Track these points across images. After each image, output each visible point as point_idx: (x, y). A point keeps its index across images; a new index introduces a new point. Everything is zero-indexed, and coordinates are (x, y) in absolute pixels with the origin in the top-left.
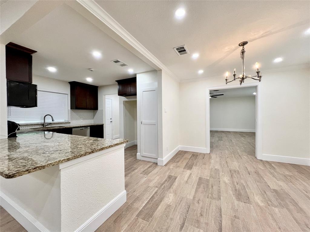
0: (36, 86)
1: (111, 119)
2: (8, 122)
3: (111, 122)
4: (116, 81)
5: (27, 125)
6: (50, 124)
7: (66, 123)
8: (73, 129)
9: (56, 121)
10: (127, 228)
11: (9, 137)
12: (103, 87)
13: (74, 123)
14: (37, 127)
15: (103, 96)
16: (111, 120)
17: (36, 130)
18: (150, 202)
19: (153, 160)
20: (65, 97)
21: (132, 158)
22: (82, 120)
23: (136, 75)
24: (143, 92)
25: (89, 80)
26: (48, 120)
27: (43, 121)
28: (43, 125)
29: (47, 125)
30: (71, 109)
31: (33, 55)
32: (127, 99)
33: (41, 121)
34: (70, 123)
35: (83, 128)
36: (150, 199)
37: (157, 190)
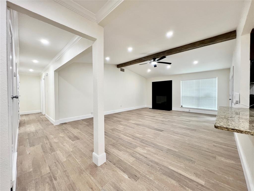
2: (250, 95)
11: (251, 108)
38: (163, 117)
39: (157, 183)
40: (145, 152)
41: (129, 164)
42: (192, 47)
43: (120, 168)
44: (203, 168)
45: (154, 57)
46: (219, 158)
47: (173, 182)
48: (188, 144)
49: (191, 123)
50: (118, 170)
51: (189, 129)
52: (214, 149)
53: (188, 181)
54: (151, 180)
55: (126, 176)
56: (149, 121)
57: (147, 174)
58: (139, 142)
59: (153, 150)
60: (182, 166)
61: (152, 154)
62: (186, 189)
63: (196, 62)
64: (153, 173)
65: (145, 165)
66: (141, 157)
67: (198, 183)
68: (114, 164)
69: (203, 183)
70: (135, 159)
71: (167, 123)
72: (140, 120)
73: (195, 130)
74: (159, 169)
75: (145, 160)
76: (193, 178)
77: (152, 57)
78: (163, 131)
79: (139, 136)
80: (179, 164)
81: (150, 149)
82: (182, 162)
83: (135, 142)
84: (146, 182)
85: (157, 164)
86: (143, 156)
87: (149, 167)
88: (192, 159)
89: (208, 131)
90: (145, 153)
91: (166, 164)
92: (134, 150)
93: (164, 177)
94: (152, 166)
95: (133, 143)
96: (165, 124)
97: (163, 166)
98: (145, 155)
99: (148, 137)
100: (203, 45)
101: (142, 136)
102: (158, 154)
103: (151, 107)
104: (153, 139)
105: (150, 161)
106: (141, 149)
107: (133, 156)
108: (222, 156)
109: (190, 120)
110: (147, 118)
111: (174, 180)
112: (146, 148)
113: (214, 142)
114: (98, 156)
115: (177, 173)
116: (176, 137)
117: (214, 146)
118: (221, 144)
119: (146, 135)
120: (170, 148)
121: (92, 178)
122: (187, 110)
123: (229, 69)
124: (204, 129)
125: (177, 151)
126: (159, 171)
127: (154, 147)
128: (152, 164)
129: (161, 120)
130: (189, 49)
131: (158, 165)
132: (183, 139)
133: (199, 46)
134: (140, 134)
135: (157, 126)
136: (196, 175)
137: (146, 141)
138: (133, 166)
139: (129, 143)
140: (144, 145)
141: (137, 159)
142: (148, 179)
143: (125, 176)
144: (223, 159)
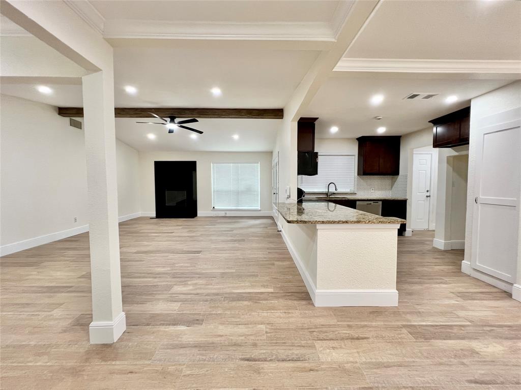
0: (317, 153)
1: (428, 191)
2: (298, 188)
3: (427, 196)
4: (429, 122)
6: (334, 194)
7: (351, 194)
8: (357, 202)
9: (339, 190)
10: (381, 325)
11: (298, 202)
12: (409, 135)
13: (361, 195)
14: (322, 196)
16: (428, 194)
17: (319, 200)
18: (437, 328)
19: (503, 286)
20: (352, 159)
21: (451, 267)
22: (373, 191)
23: (470, 101)
24: (486, 136)
25: (381, 131)
26: (332, 190)
27: (327, 191)
28: (327, 194)
29: (331, 195)
30: (358, 175)
31: (316, 123)
32: (456, 151)
33: (325, 190)
34: (356, 194)
35: (372, 202)
36: (441, 325)
37: (468, 326)
38: (188, 230)
39: (229, 313)
40: (191, 287)
41: (175, 312)
42: (237, 115)
43: (163, 325)
44: (267, 278)
45: (172, 114)
46: (277, 263)
47: (246, 303)
48: (244, 259)
49: (235, 232)
50: (162, 328)
51: (235, 241)
52: (270, 256)
53: (259, 296)
54: (220, 314)
55: (182, 328)
56: (165, 241)
57: (211, 311)
58: (170, 280)
59: (201, 281)
60: (247, 284)
61: (203, 286)
62: (260, 303)
63: (236, 137)
64: (218, 307)
65: (201, 302)
66: (189, 297)
67: (268, 293)
68: (148, 325)
69: (271, 290)
70: (181, 303)
71: (201, 238)
72: (146, 243)
73: (244, 240)
74: (223, 299)
75: (197, 297)
76: (263, 290)
77: (167, 113)
78: (201, 251)
79: (163, 269)
80: (243, 285)
81: (195, 282)
82: (245, 281)
83: (164, 281)
84: (215, 319)
85: (217, 294)
86: (191, 294)
87: (209, 302)
88: (253, 274)
89: (258, 238)
90: (191, 290)
91: (228, 291)
92: (170, 292)
93: (234, 304)
94: (212, 299)
95: (159, 284)
96: (197, 241)
97: (226, 293)
98: (195, 292)
99: (182, 267)
100: (251, 116)
101: (169, 269)
102: (212, 284)
103: (154, 215)
104: (191, 268)
105: (206, 295)
106: (181, 287)
107: (174, 300)
108: (279, 261)
109: (232, 228)
110: (158, 236)
111: (246, 301)
112: (189, 283)
113: (268, 249)
114: (112, 322)
115: (245, 293)
116: (225, 255)
117: (269, 253)
118: (274, 249)
119: (176, 265)
120: (223, 271)
121: (118, 363)
122: (222, 214)
123: (272, 153)
124: (253, 236)
125: (234, 271)
126: (224, 300)
127: (199, 277)
128: (212, 297)
129: (188, 236)
130: (233, 116)
131: (219, 295)
132: (234, 255)
133: (246, 117)
134: (164, 267)
135: (187, 247)
136: (264, 286)
137: (182, 274)
138: (184, 312)
139: (152, 286)
140: (183, 279)
141: (184, 301)
142: (216, 314)
143: (180, 328)
144: (280, 263)
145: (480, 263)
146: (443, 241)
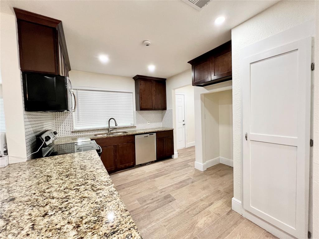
1: (183, 121)
3: (183, 125)
4: (188, 62)
5: (94, 131)
7: (132, 127)
8: (136, 136)
9: (120, 125)
12: (172, 77)
13: (140, 128)
15: (173, 91)
16: (184, 123)
20: (130, 96)
26: (112, 125)
28: (108, 129)
29: (112, 130)
30: (136, 110)
33: (106, 126)
34: (135, 127)
35: (148, 135)
145: (253, 206)
146: (202, 164)
